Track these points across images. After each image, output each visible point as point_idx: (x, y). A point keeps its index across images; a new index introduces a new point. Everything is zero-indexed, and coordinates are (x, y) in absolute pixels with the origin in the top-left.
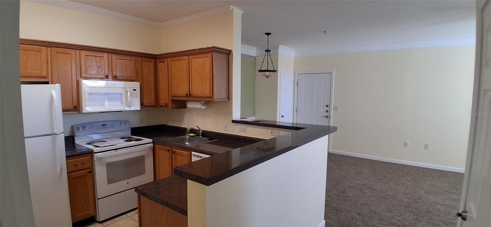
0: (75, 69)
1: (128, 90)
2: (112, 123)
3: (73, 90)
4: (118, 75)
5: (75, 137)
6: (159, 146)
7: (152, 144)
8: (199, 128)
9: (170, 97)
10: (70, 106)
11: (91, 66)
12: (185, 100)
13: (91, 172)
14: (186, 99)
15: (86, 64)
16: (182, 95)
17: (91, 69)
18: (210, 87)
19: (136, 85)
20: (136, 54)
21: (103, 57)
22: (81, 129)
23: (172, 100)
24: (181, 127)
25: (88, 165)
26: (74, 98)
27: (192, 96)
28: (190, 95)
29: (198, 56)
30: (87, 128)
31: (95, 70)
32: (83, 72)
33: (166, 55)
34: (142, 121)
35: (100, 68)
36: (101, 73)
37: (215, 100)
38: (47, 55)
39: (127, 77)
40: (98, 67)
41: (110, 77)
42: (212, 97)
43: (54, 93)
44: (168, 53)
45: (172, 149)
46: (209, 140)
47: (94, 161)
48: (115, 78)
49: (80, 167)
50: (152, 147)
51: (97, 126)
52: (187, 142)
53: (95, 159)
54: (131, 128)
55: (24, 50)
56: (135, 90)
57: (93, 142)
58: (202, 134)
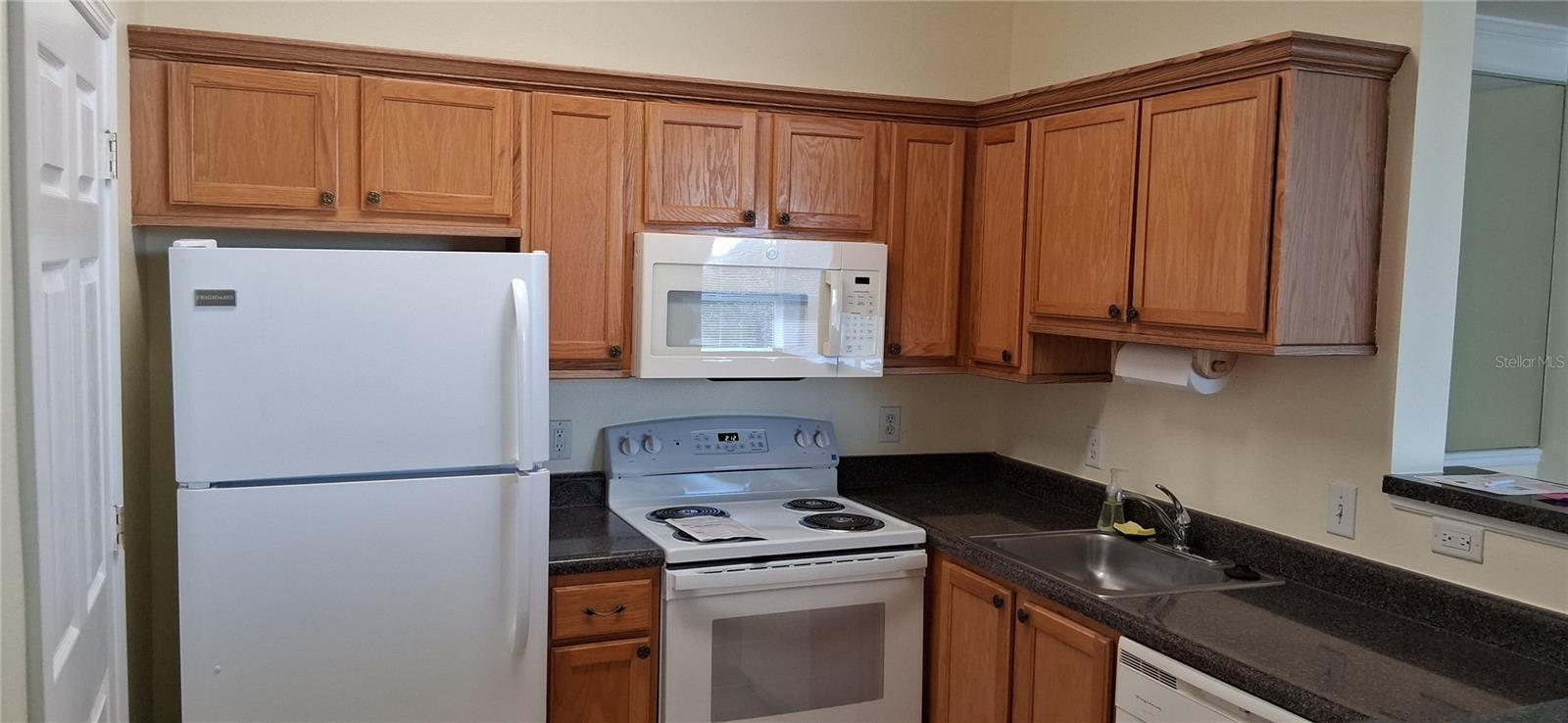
0: (622, 184)
1: (834, 279)
2: (761, 431)
3: (611, 279)
4: (794, 208)
5: (611, 481)
6: (957, 568)
7: (922, 553)
8: (1174, 499)
9: (1028, 319)
10: (593, 345)
11: (686, 169)
12: (1108, 343)
13: (650, 653)
14: (1109, 334)
15: (667, 162)
16: (1092, 314)
17: (684, 184)
18: (1250, 271)
19: (873, 256)
20: (881, 107)
21: (736, 128)
22: (635, 448)
23: (1036, 337)
24: (1077, 480)
25: (635, 618)
26: (611, 311)
27: (1144, 318)
28: (1134, 316)
29: (1189, 98)
30: (657, 447)
31: (702, 190)
32: (654, 198)
33: (1024, 104)
34: (889, 430)
35: (722, 178)
36: (726, 203)
37: (1278, 351)
38: (517, 124)
39: (833, 219)
40: (712, 173)
41: (763, 219)
42: (1261, 329)
43: (520, 288)
44: (1032, 95)
45: (1015, 595)
46: (1230, 575)
47: (664, 600)
48: (784, 225)
49: (604, 622)
50: (919, 570)
51: (697, 438)
52: (1103, 567)
53: (669, 595)
54: (841, 458)
55: (426, 102)
56: (865, 281)
57: (674, 513)
58: (1189, 532)
